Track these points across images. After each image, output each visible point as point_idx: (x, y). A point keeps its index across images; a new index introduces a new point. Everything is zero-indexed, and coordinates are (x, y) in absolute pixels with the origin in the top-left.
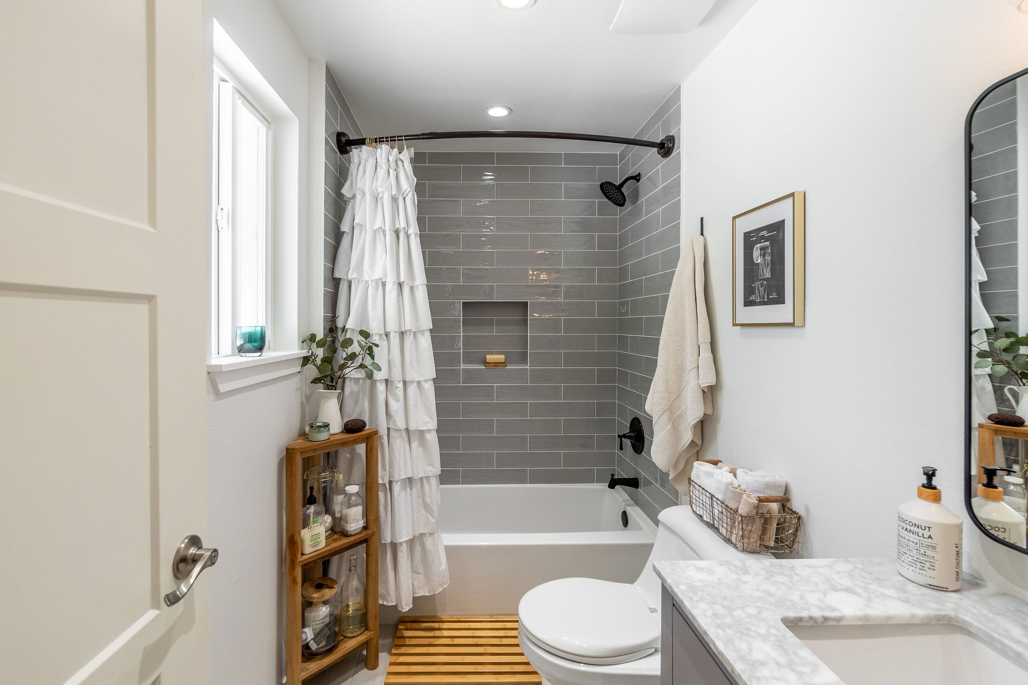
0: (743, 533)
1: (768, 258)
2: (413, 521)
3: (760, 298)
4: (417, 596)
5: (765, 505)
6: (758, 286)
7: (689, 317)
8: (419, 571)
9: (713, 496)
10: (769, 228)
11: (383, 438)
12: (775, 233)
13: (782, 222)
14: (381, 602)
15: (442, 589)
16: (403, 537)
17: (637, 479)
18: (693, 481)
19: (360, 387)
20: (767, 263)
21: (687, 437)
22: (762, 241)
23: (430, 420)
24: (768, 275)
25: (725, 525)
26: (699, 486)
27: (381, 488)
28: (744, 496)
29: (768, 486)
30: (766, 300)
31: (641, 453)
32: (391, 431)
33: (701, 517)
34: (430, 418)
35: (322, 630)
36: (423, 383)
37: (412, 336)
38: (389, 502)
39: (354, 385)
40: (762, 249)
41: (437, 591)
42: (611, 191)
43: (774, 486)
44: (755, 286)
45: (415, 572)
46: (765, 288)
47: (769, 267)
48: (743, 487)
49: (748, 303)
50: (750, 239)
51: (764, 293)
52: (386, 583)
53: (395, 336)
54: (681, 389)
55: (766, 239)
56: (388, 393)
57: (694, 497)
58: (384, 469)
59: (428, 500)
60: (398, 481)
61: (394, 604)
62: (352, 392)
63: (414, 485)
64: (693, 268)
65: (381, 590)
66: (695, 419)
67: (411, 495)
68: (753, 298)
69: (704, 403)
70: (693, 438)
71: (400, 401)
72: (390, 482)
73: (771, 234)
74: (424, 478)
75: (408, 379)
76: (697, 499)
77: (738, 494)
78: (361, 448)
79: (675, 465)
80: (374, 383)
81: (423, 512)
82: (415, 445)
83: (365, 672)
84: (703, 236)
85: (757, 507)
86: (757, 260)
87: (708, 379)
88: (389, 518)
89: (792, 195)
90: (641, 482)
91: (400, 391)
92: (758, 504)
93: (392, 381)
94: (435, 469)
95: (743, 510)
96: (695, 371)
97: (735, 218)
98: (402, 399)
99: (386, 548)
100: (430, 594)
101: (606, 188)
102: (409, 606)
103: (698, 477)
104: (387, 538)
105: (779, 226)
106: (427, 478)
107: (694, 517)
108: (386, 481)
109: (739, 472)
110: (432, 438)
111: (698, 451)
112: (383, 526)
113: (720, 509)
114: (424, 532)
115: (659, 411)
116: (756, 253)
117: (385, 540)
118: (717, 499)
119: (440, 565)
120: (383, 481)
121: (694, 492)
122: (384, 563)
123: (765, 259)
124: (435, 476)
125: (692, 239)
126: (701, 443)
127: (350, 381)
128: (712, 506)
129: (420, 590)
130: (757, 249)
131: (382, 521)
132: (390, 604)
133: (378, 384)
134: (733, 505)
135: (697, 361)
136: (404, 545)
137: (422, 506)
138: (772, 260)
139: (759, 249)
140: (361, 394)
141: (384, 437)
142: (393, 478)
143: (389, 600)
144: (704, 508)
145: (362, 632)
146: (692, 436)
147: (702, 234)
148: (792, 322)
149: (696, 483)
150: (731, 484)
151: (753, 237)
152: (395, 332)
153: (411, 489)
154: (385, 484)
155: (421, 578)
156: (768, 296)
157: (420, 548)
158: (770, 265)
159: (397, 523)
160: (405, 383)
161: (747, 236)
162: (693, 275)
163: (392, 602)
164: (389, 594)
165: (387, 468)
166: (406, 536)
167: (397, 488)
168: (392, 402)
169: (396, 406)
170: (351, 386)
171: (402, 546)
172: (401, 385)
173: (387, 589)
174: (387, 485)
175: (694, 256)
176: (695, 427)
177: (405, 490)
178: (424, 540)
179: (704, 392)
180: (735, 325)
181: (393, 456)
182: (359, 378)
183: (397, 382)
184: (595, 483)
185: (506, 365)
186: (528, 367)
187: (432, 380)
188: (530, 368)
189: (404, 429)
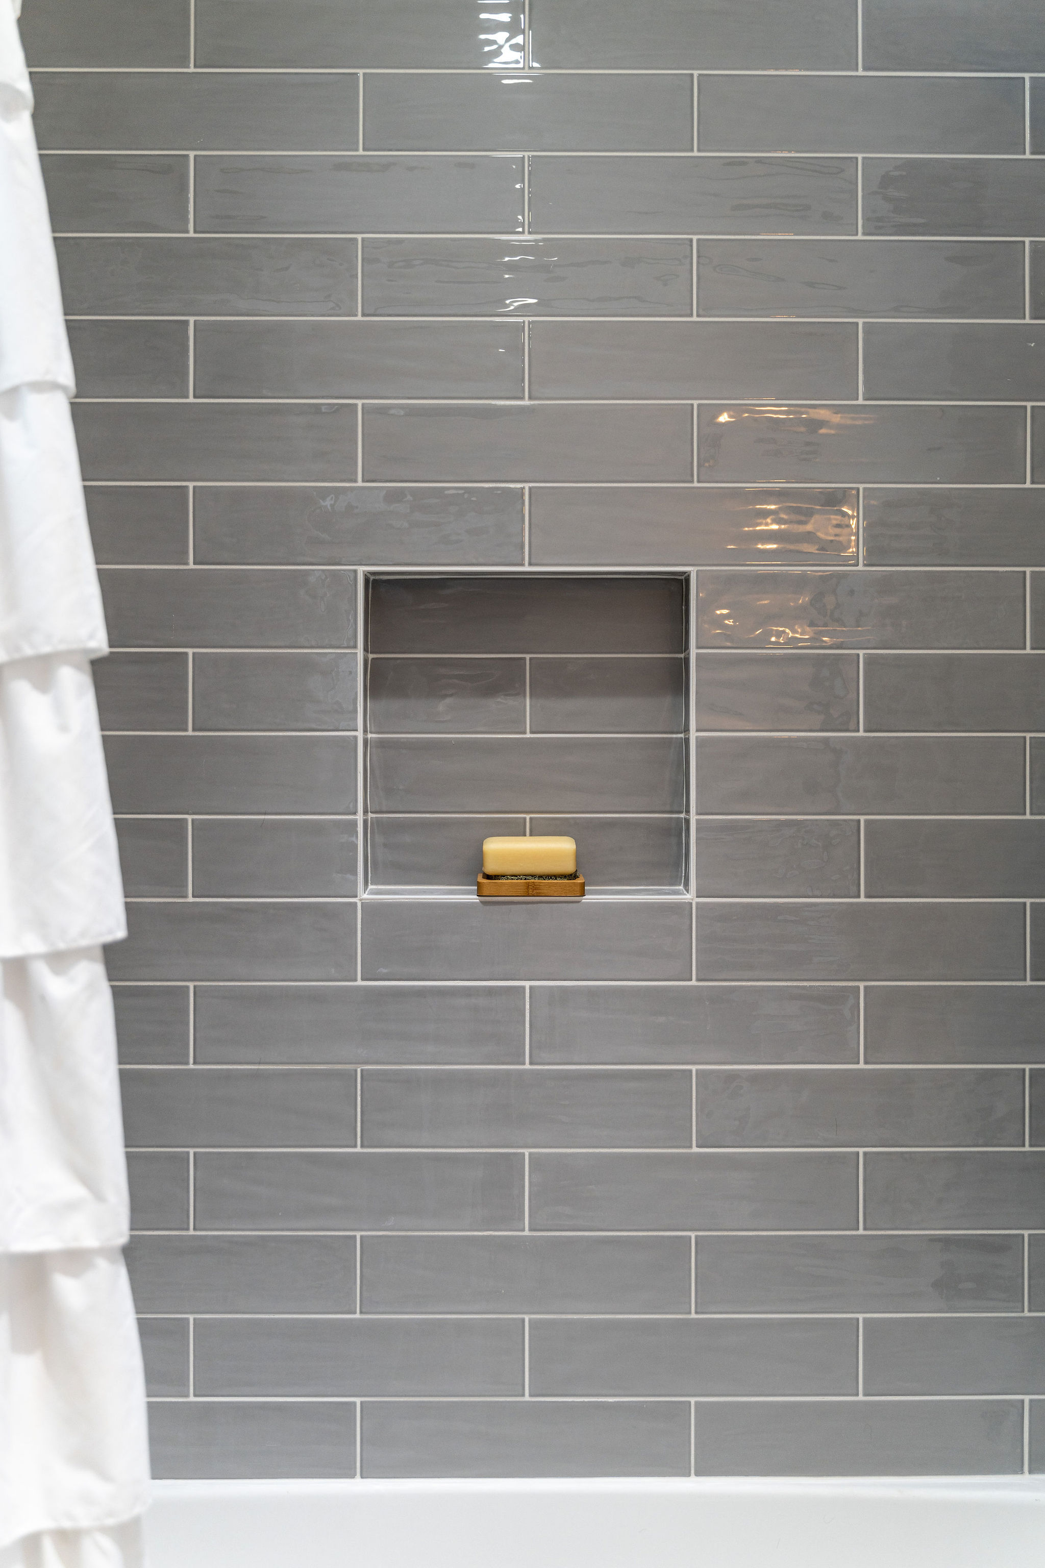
23: (78, 1191)
36: (40, 972)
74: (43, 1545)
184: (1022, 1473)
185: (583, 885)
186: (690, 897)
187: (99, 953)
188: (697, 903)
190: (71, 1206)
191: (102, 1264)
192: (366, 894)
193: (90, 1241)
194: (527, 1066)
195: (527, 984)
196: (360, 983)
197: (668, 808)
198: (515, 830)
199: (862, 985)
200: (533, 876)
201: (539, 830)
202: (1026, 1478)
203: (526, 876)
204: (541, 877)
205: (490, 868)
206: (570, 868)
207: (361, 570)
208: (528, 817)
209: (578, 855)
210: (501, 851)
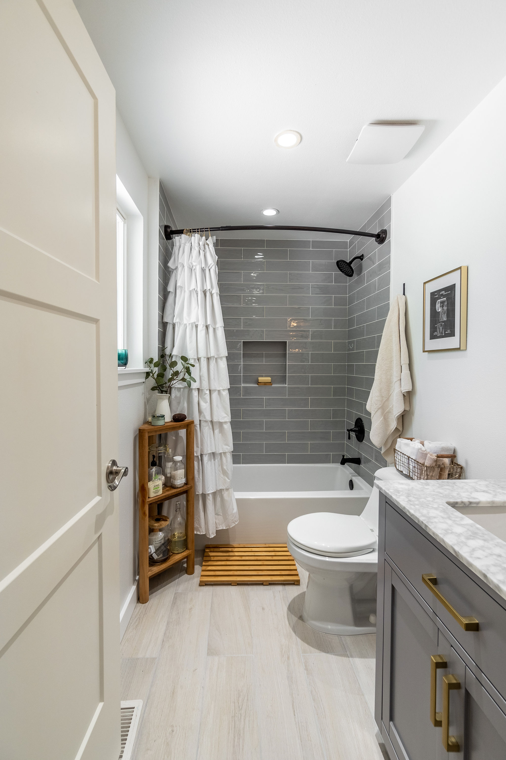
0: (427, 477)
1: (445, 308)
2: (216, 480)
3: (440, 334)
4: (218, 529)
5: (441, 460)
6: (439, 326)
7: (395, 347)
8: (219, 514)
9: (409, 457)
10: (446, 289)
11: (197, 427)
12: (450, 292)
13: (454, 286)
14: (195, 533)
15: (234, 525)
16: (210, 490)
17: (359, 459)
18: (397, 450)
19: (181, 393)
20: (444, 311)
21: (393, 425)
22: (442, 297)
23: (226, 415)
24: (445, 319)
25: (416, 474)
26: (401, 452)
27: (195, 459)
28: (428, 455)
29: (443, 449)
30: (444, 335)
31: (362, 441)
32: (202, 422)
33: (402, 472)
34: (227, 414)
35: (160, 547)
36: (222, 391)
37: (214, 361)
38: (201, 468)
39: (177, 392)
40: (442, 303)
41: (231, 526)
42: (344, 266)
43: (448, 449)
44: (437, 326)
45: (217, 514)
46: (443, 327)
47: (446, 314)
48: (428, 451)
49: (433, 337)
50: (434, 296)
51: (443, 331)
52: (199, 520)
53: (204, 360)
54: (390, 395)
55: (444, 296)
56: (199, 397)
57: (397, 460)
58: (198, 447)
59: (225, 467)
60: (206, 454)
61: (204, 533)
62: (176, 397)
63: (216, 457)
64: (398, 316)
65: (196, 525)
66: (398, 413)
67: (214, 463)
68: (435, 333)
69: (404, 403)
70: (397, 426)
71: (208, 402)
72: (201, 455)
73: (447, 293)
74: (222, 454)
75: (213, 388)
76: (399, 461)
77: (424, 455)
78: (183, 433)
79: (385, 444)
80: (190, 391)
81: (222, 476)
82: (217, 431)
83: (186, 576)
84: (405, 295)
85: (436, 461)
86: (438, 310)
87: (407, 387)
88: (201, 478)
89: (460, 268)
90: (362, 461)
91: (207, 396)
92: (437, 459)
93: (202, 389)
94: (230, 447)
95: (427, 463)
96: (399, 382)
97: (425, 283)
98: (209, 401)
99: (198, 497)
100: (226, 528)
101: (340, 264)
102: (214, 535)
103: (400, 447)
104: (200, 491)
105: (452, 288)
106: (225, 453)
107: (397, 473)
108: (199, 454)
109: (426, 443)
110: (228, 428)
111: (400, 435)
112: (197, 483)
113: (414, 465)
114: (223, 488)
115: (375, 408)
116: (438, 306)
117: (199, 492)
118: (412, 459)
119: (233, 509)
120: (197, 454)
121: (398, 457)
122: (198, 507)
123: (443, 309)
124: (230, 452)
125: (398, 298)
126: (402, 429)
127: (175, 390)
128: (408, 464)
129: (220, 525)
130: (438, 303)
131: (196, 480)
132: (201, 534)
133: (194, 391)
134: (421, 461)
135: (400, 376)
136: (210, 495)
137: (222, 472)
138: (447, 309)
139: (440, 303)
140: (182, 398)
141: (197, 425)
142: (203, 452)
143: (201, 531)
144: (404, 466)
145: (183, 550)
146: (396, 424)
147: (404, 294)
148: (459, 347)
149: (399, 451)
150: (421, 449)
151: (436, 295)
152: (204, 358)
153: (214, 460)
154: (198, 456)
155: (221, 518)
156: (445, 332)
157: (220, 499)
158: (446, 312)
159: (206, 481)
160: (210, 390)
161: (432, 294)
162: (398, 321)
163: (202, 532)
164: (201, 527)
165: (200, 446)
166: (212, 490)
167: (206, 458)
168: (202, 404)
169: (205, 406)
170: (175, 393)
171: (209, 496)
172: (208, 392)
173: (199, 524)
174: (200, 457)
175: (399, 308)
176: (398, 419)
177: (211, 461)
178: (223, 493)
179: (404, 395)
180: (424, 351)
181: (203, 438)
182: (180, 388)
183: (205, 390)
184: (331, 463)
185: (272, 384)
186: (286, 385)
187: (228, 389)
188: (288, 386)
189: (210, 421)
190: (225, 417)
191: (228, 423)
192: (243, 385)
193: (228, 421)
194: (264, 408)
195: (264, 397)
196: (242, 397)
197: (283, 373)
198: (262, 376)
199: (310, 397)
200: (265, 383)
201: (266, 376)
203: (264, 383)
204: (266, 383)
205: (259, 381)
206: (270, 382)
207: (242, 341)
208: (264, 375)
209: (271, 380)
210: (261, 379)
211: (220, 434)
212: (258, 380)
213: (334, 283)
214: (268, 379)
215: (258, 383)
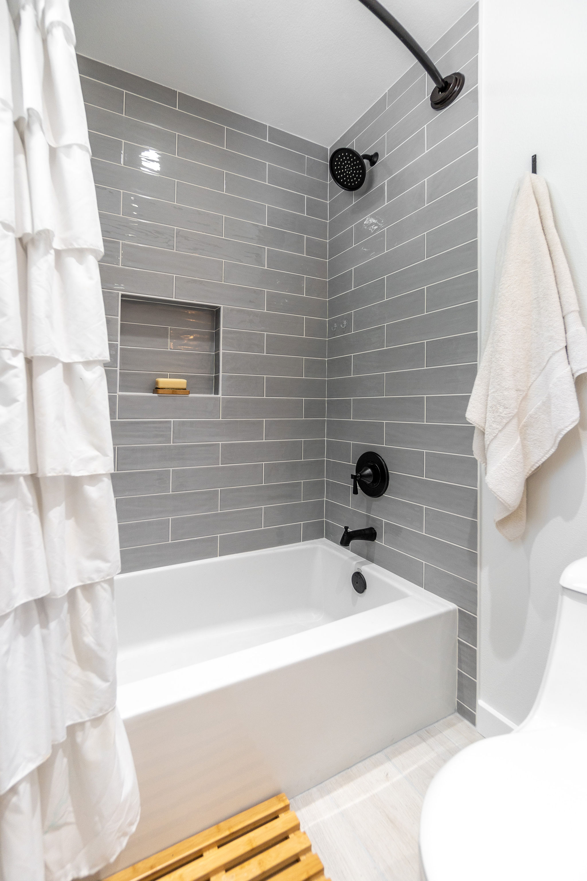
23: (95, 453)
34: (97, 449)
36: (81, 369)
42: (346, 164)
64: (539, 214)
71: (15, 401)
82: (56, 513)
91: (16, 376)
94: (108, 565)
98: (22, 395)
101: (339, 159)
110: (101, 495)
124: (110, 579)
160: (29, 362)
172: (19, 363)
175: (537, 200)
185: (189, 392)
186: (220, 396)
187: (103, 363)
188: (223, 398)
189: (25, 477)
190: (93, 459)
192: (119, 393)
193: (102, 472)
194: (172, 444)
195: (172, 420)
196: (117, 420)
197: (210, 373)
198: (165, 377)
199: (264, 420)
200: (174, 389)
201: (172, 377)
202: (302, 543)
203: (172, 389)
204: (176, 389)
205: (160, 386)
206: (185, 387)
208: (168, 373)
209: (188, 384)
210: (163, 382)
211: (71, 522)
212: (157, 383)
213: (306, 213)
214: (181, 383)
215: (156, 389)
